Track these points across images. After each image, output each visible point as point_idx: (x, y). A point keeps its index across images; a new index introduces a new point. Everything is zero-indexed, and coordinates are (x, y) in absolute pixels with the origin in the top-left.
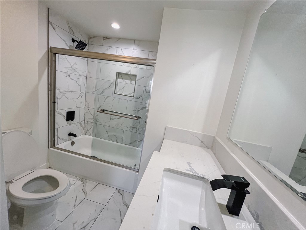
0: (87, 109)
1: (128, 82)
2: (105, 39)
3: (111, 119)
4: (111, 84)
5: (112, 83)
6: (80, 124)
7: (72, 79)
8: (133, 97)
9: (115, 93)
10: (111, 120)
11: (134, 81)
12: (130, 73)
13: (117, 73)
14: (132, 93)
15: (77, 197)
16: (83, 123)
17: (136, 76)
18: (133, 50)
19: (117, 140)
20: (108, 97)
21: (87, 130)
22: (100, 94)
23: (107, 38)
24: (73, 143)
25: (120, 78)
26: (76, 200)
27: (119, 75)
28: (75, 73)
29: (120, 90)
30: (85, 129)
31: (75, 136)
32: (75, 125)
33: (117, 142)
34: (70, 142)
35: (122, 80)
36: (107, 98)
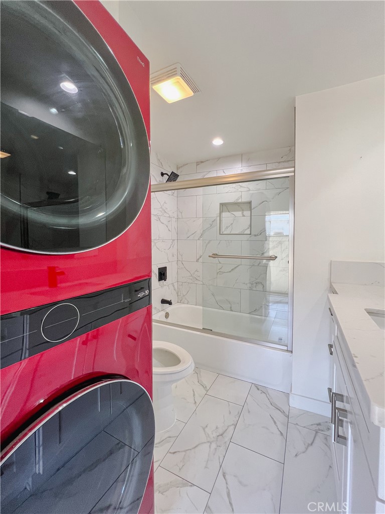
0: (180, 263)
1: (238, 214)
2: (198, 164)
3: (217, 273)
4: (213, 222)
5: (215, 220)
6: (173, 286)
7: (162, 223)
8: (250, 234)
9: (220, 234)
10: (218, 275)
11: (247, 210)
12: (240, 201)
13: (221, 204)
14: (246, 230)
15: (194, 391)
16: (176, 285)
17: (250, 203)
18: (242, 168)
19: (231, 307)
20: (210, 241)
21: (182, 295)
22: (199, 239)
23: (202, 162)
24: (167, 315)
25: (225, 212)
26: (194, 395)
27: (224, 206)
28: (165, 214)
29: (227, 228)
30: (179, 294)
31: (170, 303)
32: (168, 288)
33: (232, 311)
34: (164, 313)
35: (228, 213)
36: (209, 243)
